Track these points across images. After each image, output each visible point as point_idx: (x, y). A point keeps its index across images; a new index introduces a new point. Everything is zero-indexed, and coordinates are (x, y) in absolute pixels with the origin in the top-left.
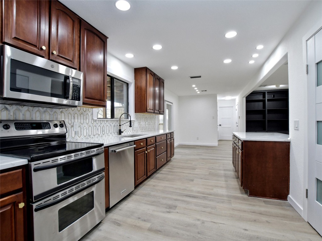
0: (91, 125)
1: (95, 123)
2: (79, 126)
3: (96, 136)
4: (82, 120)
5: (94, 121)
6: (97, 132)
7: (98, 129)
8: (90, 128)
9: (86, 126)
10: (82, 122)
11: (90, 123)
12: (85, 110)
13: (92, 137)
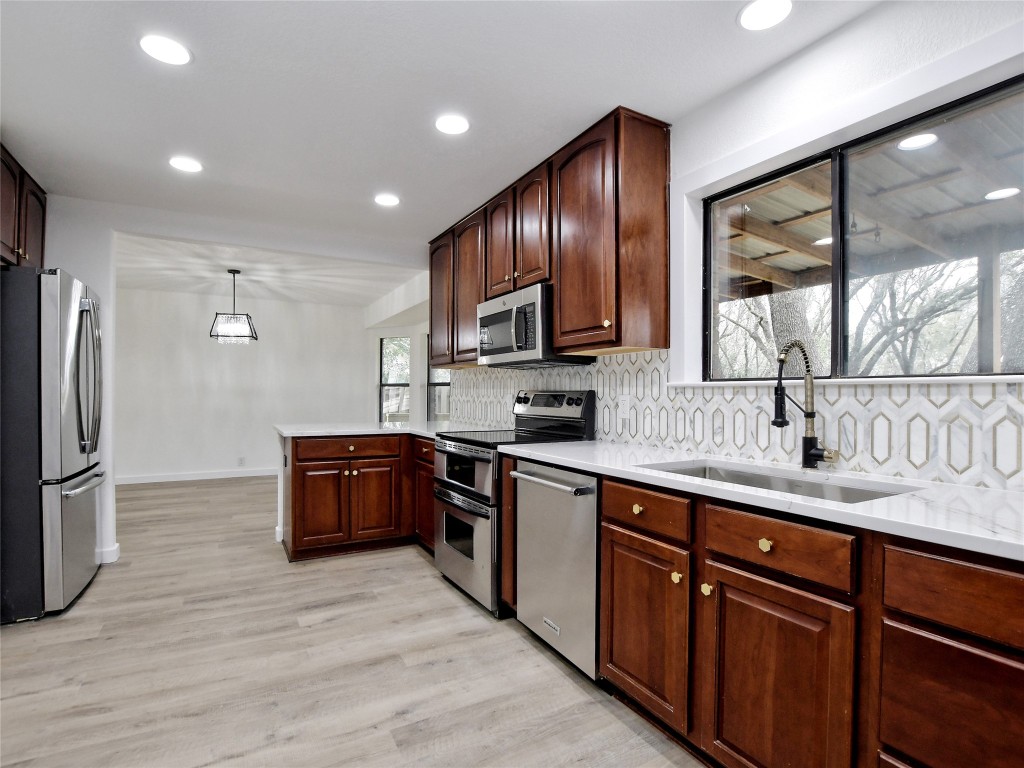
0: (668, 405)
1: (681, 397)
2: (634, 407)
3: (685, 445)
4: (640, 389)
5: (678, 391)
6: (689, 431)
7: (692, 422)
8: (664, 412)
9: (653, 406)
10: (640, 396)
11: (664, 396)
12: (648, 359)
13: (669, 445)
